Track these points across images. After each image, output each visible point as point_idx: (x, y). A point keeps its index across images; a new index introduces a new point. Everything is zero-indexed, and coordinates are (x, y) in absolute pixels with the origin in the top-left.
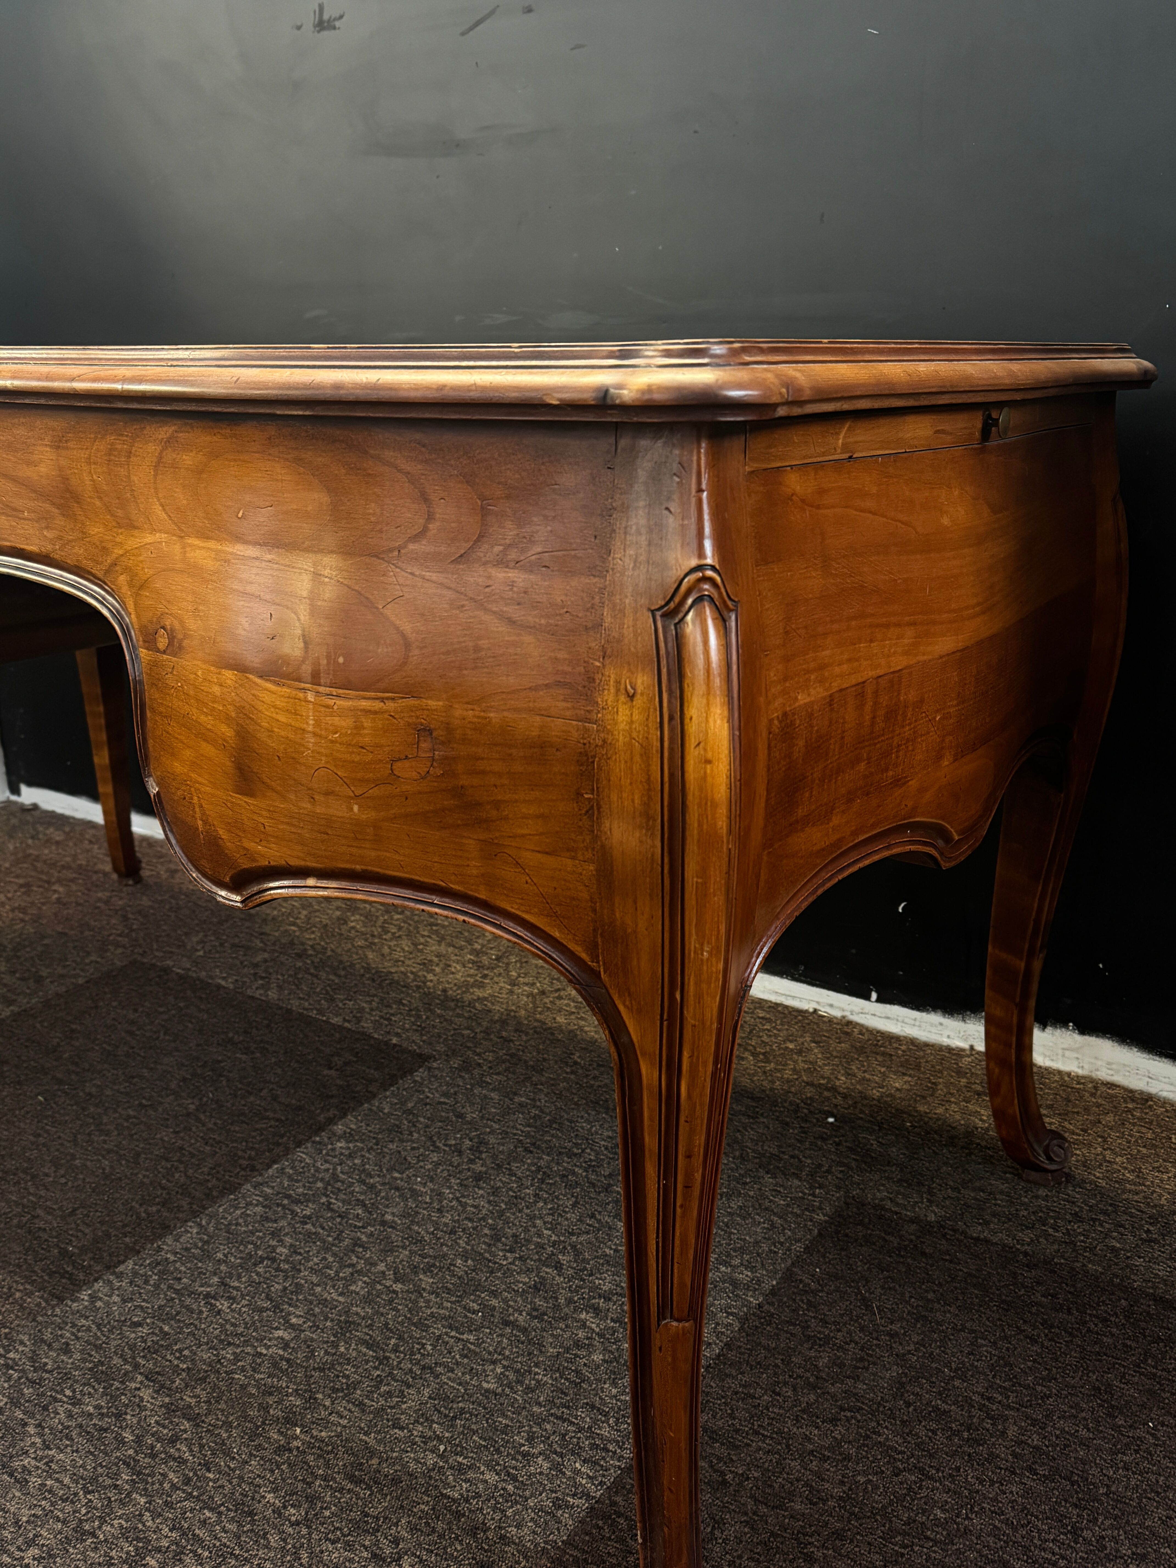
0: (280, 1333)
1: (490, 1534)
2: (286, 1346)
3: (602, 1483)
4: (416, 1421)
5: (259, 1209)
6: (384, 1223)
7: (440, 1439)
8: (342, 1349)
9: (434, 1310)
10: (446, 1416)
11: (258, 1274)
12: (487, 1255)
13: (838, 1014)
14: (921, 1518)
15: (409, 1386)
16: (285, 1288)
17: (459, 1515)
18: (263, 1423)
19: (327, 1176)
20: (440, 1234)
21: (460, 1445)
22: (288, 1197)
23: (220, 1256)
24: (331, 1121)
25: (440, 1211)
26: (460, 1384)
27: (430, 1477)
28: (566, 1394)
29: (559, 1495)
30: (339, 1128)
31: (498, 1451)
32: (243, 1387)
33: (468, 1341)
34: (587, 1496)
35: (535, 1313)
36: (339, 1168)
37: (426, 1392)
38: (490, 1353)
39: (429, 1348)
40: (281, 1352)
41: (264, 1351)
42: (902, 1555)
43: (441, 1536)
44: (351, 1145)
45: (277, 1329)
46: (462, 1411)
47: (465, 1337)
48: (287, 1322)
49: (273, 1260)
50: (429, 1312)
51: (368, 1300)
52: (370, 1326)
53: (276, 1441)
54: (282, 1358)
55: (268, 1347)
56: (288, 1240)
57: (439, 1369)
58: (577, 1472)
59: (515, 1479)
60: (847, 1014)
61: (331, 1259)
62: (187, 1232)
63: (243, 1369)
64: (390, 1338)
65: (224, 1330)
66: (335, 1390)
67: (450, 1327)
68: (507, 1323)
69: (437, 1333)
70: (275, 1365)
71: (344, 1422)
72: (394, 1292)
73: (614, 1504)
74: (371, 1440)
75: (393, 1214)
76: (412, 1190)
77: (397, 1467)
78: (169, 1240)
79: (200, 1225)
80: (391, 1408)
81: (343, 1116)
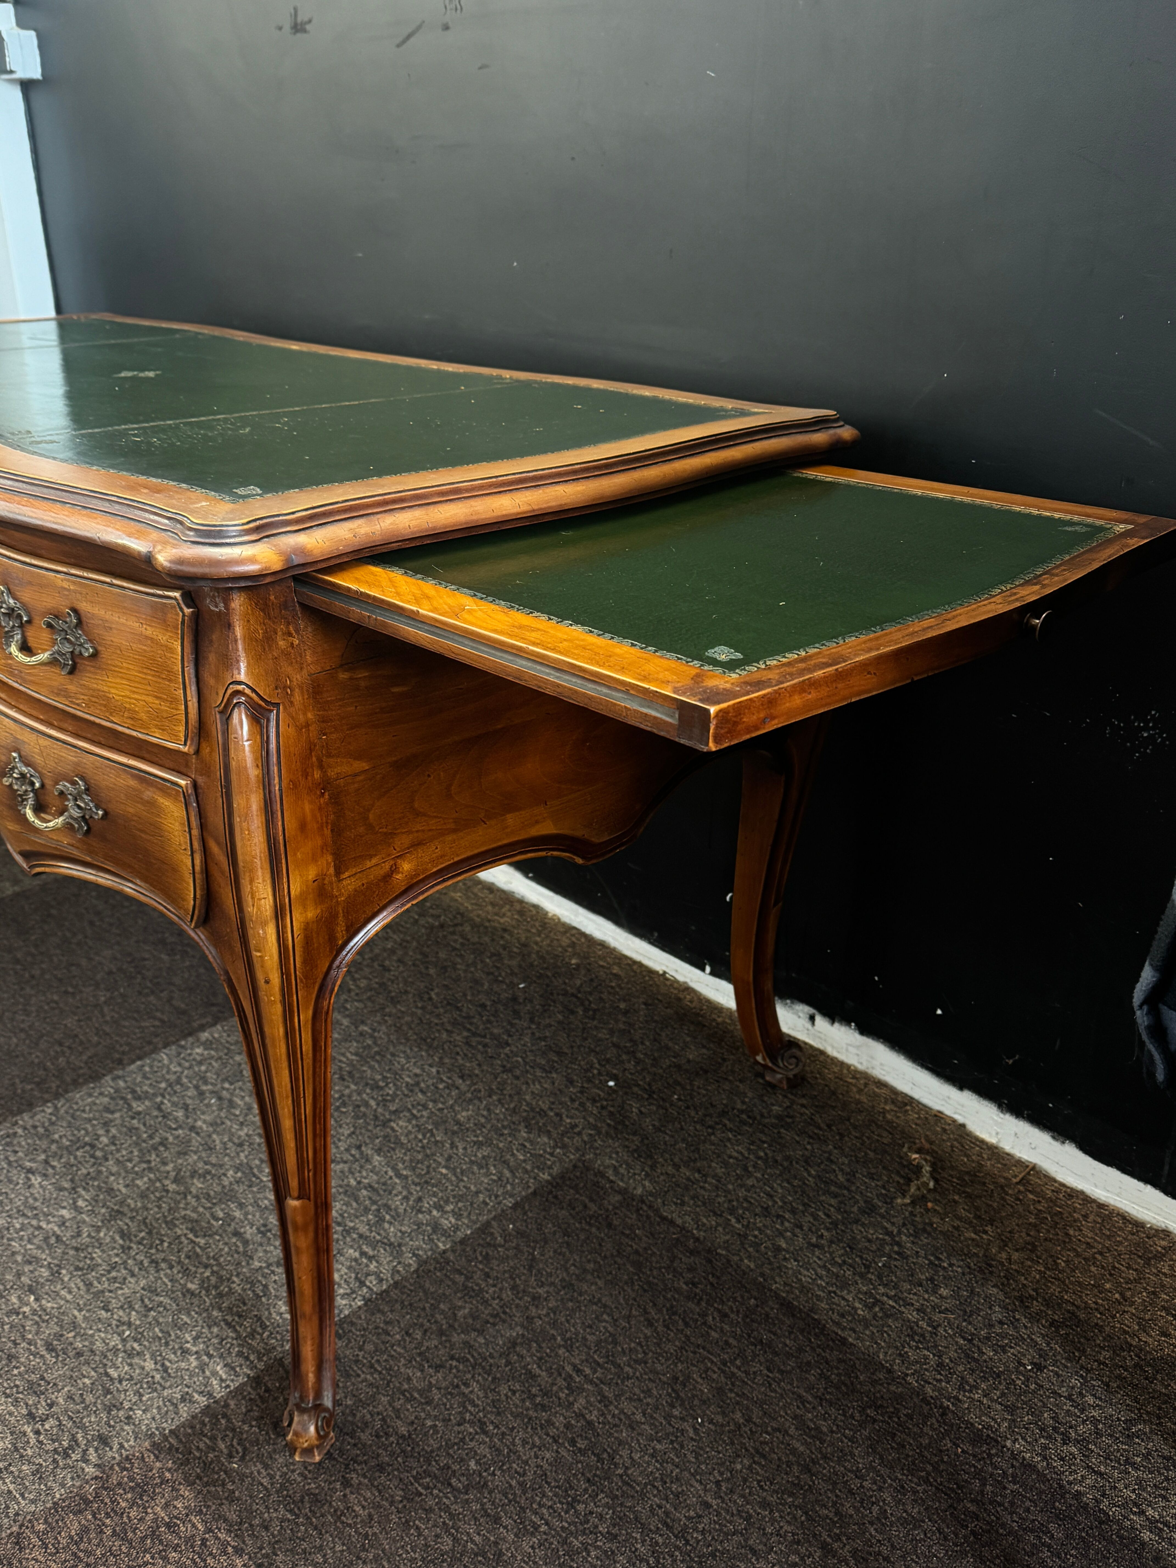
0: (64, 1212)
1: (121, 1413)
2: (63, 1224)
3: (228, 1386)
4: (122, 1307)
5: (106, 1100)
6: (192, 1128)
7: (130, 1326)
8: (102, 1234)
9: (188, 1212)
10: (146, 1306)
11: (76, 1158)
12: (255, 1171)
13: (681, 978)
15: (133, 1275)
16: (89, 1174)
17: (108, 1392)
18: (12, 1287)
19: (172, 1078)
20: (230, 1145)
21: (142, 1333)
22: (133, 1092)
23: (56, 1136)
24: (202, 1028)
25: (242, 1124)
26: (171, 1281)
27: (106, 1357)
28: (245, 1304)
29: (190, 1391)
30: (205, 1035)
31: (167, 1344)
32: (14, 1254)
33: (198, 1245)
34: (210, 1395)
35: (262, 1229)
36: (186, 1072)
37: (143, 1283)
38: (208, 1258)
39: (166, 1244)
40: (56, 1229)
41: (44, 1226)
43: (86, 1408)
44: (206, 1052)
45: (64, 1208)
46: (160, 1304)
47: (197, 1240)
48: (75, 1203)
49: (93, 1146)
50: (183, 1213)
51: (143, 1196)
52: (132, 1218)
53: (13, 1304)
54: (54, 1233)
55: (49, 1222)
56: (114, 1131)
57: (163, 1265)
58: (215, 1373)
59: (166, 1370)
60: (688, 981)
61: (136, 1153)
62: (43, 1111)
63: (21, 1239)
64: (141, 1231)
65: (25, 1203)
66: (78, 1269)
67: (191, 1230)
68: (236, 1234)
69: (179, 1232)
70: (46, 1239)
71: (69, 1297)
72: (167, 1191)
73: (227, 1405)
74: (79, 1316)
75: (205, 1122)
76: (230, 1101)
77: (87, 1343)
78: (26, 1116)
79: (56, 1107)
80: (110, 1291)
81: (214, 1024)
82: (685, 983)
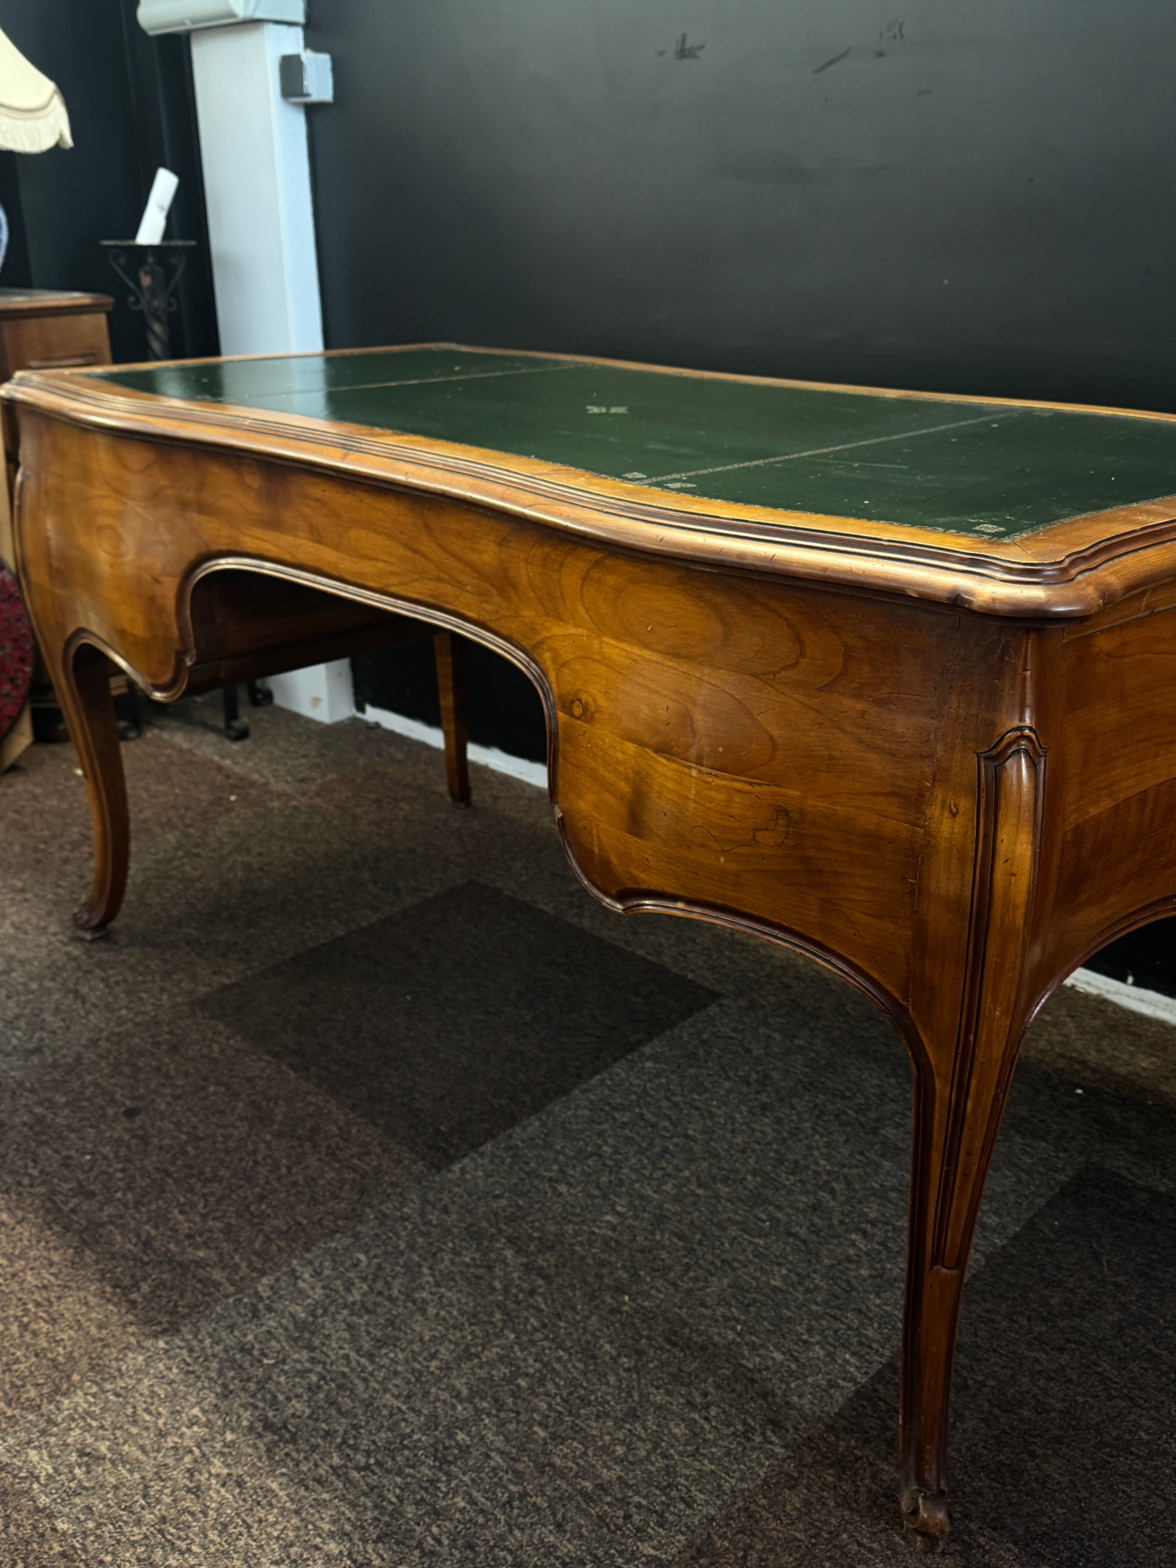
0: (608, 1218)
1: (778, 1400)
2: (614, 1229)
3: (866, 1373)
4: (718, 1304)
5: (586, 1112)
6: (687, 1136)
7: (738, 1321)
8: (658, 1237)
9: (730, 1215)
10: (742, 1303)
11: (589, 1167)
12: (773, 1175)
13: (1094, 991)
14: (1128, 1437)
15: (712, 1275)
16: (610, 1182)
17: (753, 1381)
18: (600, 1289)
19: (639, 1090)
20: (733, 1152)
21: (753, 1327)
22: (609, 1104)
23: (558, 1147)
24: (641, 1043)
25: (733, 1132)
26: (753, 1278)
27: (730, 1349)
28: (838, 1298)
29: (832, 1377)
30: (647, 1050)
31: (783, 1336)
32: (583, 1258)
33: (757, 1244)
34: (854, 1380)
35: (813, 1229)
36: (648, 1085)
37: (726, 1281)
38: (776, 1257)
39: (727, 1245)
40: (610, 1233)
41: (597, 1231)
42: (1109, 1463)
43: (740, 1395)
44: (658, 1066)
45: (606, 1214)
46: (755, 1301)
47: (756, 1240)
48: (614, 1209)
49: (600, 1156)
50: (726, 1216)
51: (677, 1199)
52: (679, 1221)
53: (611, 1304)
54: (611, 1238)
55: (600, 1228)
56: (611, 1141)
57: (736, 1264)
58: (847, 1362)
59: (797, 1360)
60: (1103, 993)
61: (645, 1161)
62: (531, 1124)
63: (581, 1243)
64: (695, 1233)
65: (565, 1210)
66: (654, 1270)
67: (744, 1231)
68: (790, 1234)
69: (734, 1234)
70: (606, 1243)
71: (662, 1296)
72: (698, 1195)
73: (875, 1390)
74: (683, 1312)
75: (695, 1130)
76: (710, 1112)
77: (705, 1338)
78: (518, 1129)
79: (540, 1120)
80: (699, 1290)
81: (650, 1040)
82: (1099, 995)
